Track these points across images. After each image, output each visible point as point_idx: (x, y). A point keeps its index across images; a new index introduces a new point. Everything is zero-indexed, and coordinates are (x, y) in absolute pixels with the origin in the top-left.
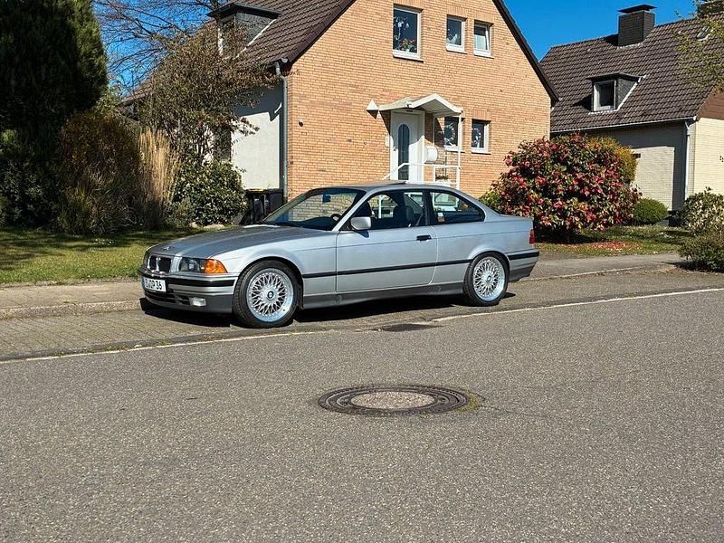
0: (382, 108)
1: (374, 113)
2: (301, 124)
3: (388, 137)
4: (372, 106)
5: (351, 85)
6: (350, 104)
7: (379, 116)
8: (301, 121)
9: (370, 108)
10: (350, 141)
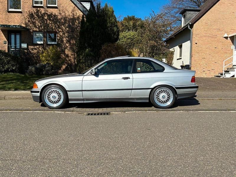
0: (230, 36)
1: (226, 38)
2: (196, 43)
3: (232, 46)
4: (226, 35)
5: (217, 29)
6: (217, 35)
7: (229, 39)
8: (196, 42)
9: (224, 36)
10: (216, 48)
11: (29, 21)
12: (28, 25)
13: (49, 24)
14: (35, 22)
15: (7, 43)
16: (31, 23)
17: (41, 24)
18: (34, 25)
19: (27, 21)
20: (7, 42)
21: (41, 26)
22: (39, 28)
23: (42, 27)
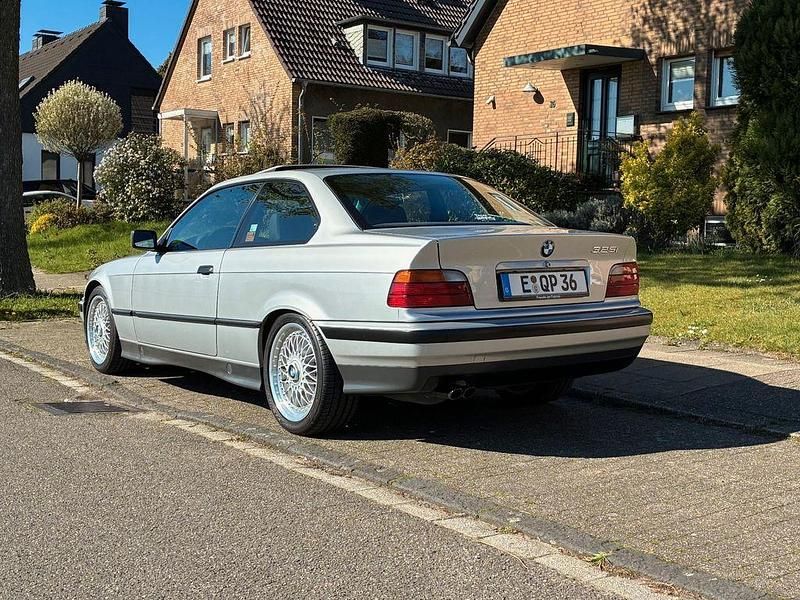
11: (646, 20)
12: (641, 35)
13: (714, 17)
14: (666, 20)
15: (576, 121)
16: (651, 28)
17: (685, 20)
18: (662, 30)
19: (639, 21)
20: (576, 117)
21: (686, 32)
22: (677, 44)
23: (688, 38)
